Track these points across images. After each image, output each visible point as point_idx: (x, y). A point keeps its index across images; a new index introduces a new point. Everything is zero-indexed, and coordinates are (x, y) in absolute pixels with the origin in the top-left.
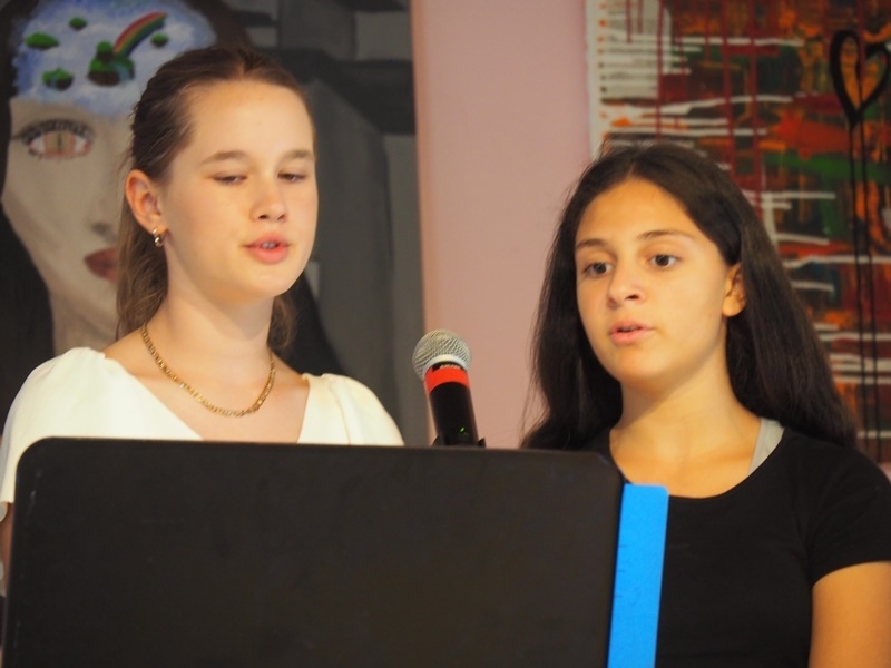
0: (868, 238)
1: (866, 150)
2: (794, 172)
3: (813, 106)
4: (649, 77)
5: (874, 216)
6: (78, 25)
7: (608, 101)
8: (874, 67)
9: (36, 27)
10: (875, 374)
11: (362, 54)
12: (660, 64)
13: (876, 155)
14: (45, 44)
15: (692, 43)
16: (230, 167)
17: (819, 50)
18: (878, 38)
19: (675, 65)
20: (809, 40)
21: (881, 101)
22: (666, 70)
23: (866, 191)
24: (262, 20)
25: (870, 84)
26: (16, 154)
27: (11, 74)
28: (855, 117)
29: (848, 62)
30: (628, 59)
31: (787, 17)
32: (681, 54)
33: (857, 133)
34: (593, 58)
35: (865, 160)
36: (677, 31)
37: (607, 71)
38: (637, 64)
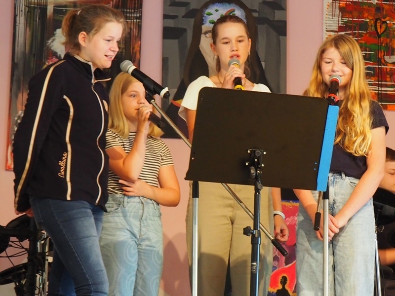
0: (381, 62)
1: (382, 43)
2: (366, 48)
3: (371, 33)
4: (336, 26)
5: (382, 57)
6: (217, 11)
7: (327, 31)
8: (384, 26)
9: (208, 11)
10: (381, 91)
11: (276, 19)
12: (339, 23)
13: (383, 45)
14: (210, 14)
15: (346, 20)
16: (226, 41)
17: (372, 22)
18: (385, 20)
19: (342, 24)
20: (371, 20)
21: (385, 33)
22: (340, 25)
23: (381, 52)
24: (255, 11)
25: (383, 29)
26: (203, 37)
27: (203, 20)
28: (379, 36)
29: (378, 25)
30: (332, 22)
31: (366, 15)
32: (343, 22)
33: (380, 40)
34: (324, 22)
35: (381, 45)
36: (342, 17)
37: (327, 25)
38: (334, 23)
